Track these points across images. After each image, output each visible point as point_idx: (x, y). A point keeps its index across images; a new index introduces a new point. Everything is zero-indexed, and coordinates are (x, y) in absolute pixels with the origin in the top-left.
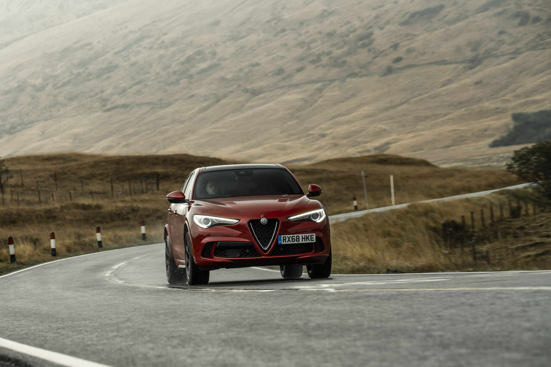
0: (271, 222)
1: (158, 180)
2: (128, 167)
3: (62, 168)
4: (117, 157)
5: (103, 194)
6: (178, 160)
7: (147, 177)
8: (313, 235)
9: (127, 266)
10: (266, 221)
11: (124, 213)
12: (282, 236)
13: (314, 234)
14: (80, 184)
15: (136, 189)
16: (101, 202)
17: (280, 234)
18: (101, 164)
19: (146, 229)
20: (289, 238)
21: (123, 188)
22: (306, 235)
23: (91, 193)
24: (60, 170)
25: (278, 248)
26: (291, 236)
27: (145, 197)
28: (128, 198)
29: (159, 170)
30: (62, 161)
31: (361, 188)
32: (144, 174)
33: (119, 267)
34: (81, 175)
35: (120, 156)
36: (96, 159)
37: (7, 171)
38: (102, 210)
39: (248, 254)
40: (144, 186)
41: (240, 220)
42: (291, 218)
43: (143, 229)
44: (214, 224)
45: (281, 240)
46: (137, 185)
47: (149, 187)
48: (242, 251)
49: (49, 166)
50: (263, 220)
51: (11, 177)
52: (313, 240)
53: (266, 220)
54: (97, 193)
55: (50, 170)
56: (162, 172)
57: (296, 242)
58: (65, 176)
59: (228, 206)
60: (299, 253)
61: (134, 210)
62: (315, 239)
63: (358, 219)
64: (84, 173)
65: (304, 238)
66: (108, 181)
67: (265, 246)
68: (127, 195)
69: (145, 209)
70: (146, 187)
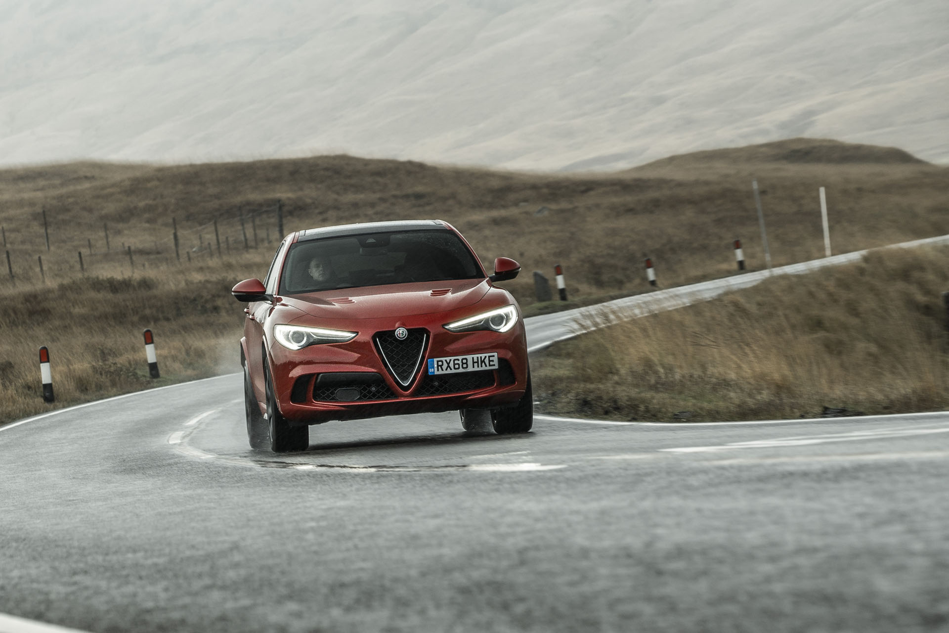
0: (416, 335)
1: (281, 218)
2: (212, 190)
3: (60, 198)
4: (185, 166)
5: (153, 254)
6: (326, 169)
7: (255, 211)
8: (494, 356)
9: (219, 418)
10: (404, 334)
11: (205, 293)
12: (435, 360)
13: (496, 354)
14: (102, 234)
15: (231, 240)
16: (151, 273)
17: (432, 356)
18: (149, 185)
20: (448, 364)
21: (200, 238)
22: (479, 356)
23: (129, 252)
24: (54, 202)
25: (428, 382)
26: (453, 358)
28: (213, 262)
29: (284, 193)
30: (57, 182)
31: (750, 218)
32: (248, 203)
33: (200, 423)
34: (104, 212)
35: (192, 166)
36: (138, 174)
38: (155, 292)
39: (374, 395)
40: (250, 233)
41: (357, 333)
42: (453, 326)
44: (311, 340)
45: (433, 368)
46: (231, 231)
47: (262, 234)
48: (365, 389)
49: (28, 192)
50: (401, 332)
52: (494, 365)
53: (406, 332)
54: (142, 252)
55: (32, 204)
56: (289, 199)
57: (461, 370)
58: (66, 216)
59: (337, 306)
60: (468, 389)
62: (496, 362)
63: (744, 292)
64: (111, 208)
65: (476, 362)
66: (166, 225)
67: (405, 379)
68: (211, 255)
70: (255, 235)
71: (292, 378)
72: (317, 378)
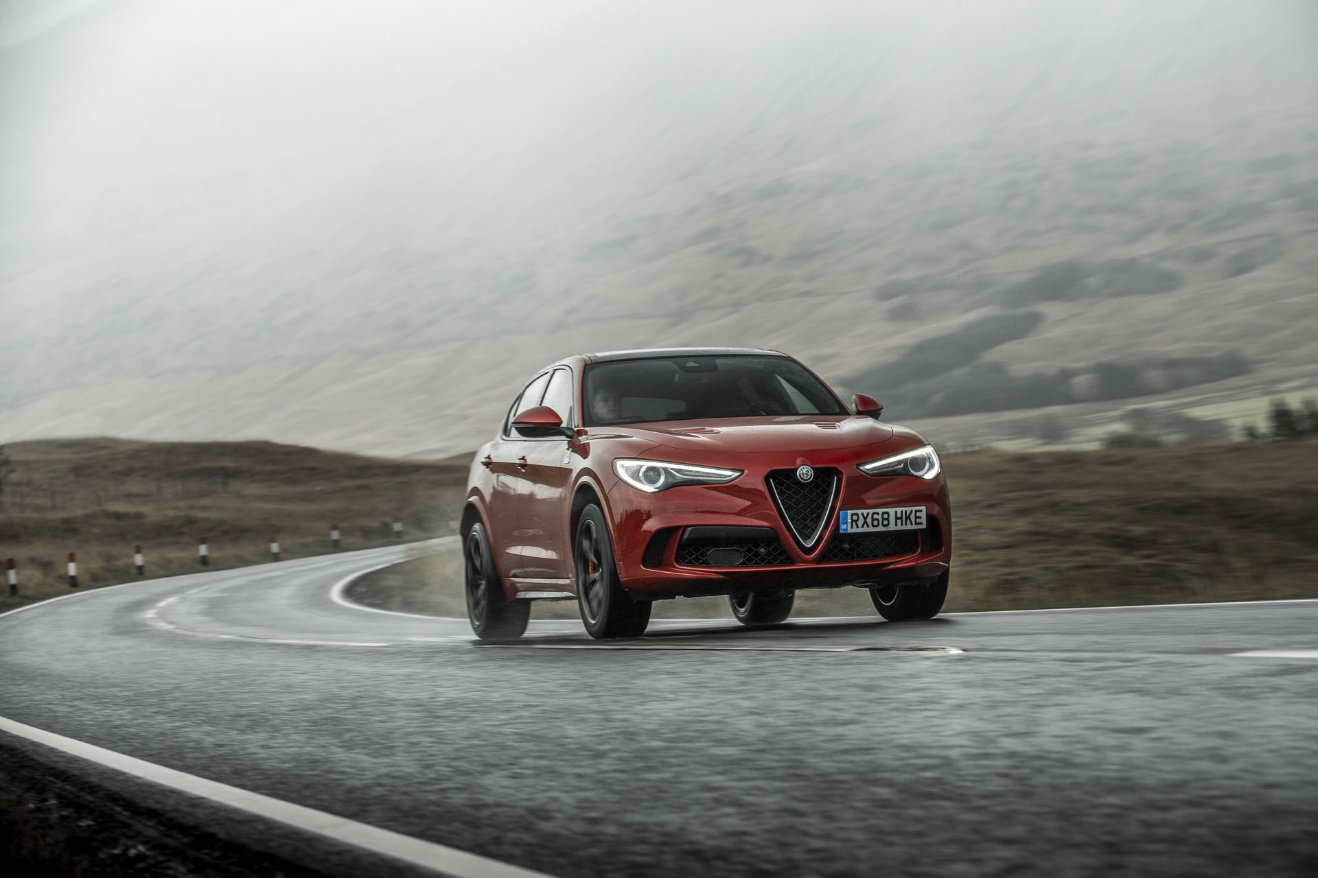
0: (824, 476)
8: (921, 511)
10: (810, 474)
12: (850, 512)
13: (924, 508)
17: (845, 507)
20: (865, 518)
22: (904, 509)
25: (840, 544)
26: (871, 511)
39: (763, 559)
41: (742, 471)
42: (868, 467)
44: (671, 480)
45: (846, 523)
48: (749, 551)
50: (804, 472)
52: (921, 523)
53: (811, 472)
57: (881, 528)
59: (702, 438)
60: (887, 555)
62: (924, 520)
65: (899, 518)
67: (808, 537)
71: (646, 531)
72: (683, 534)
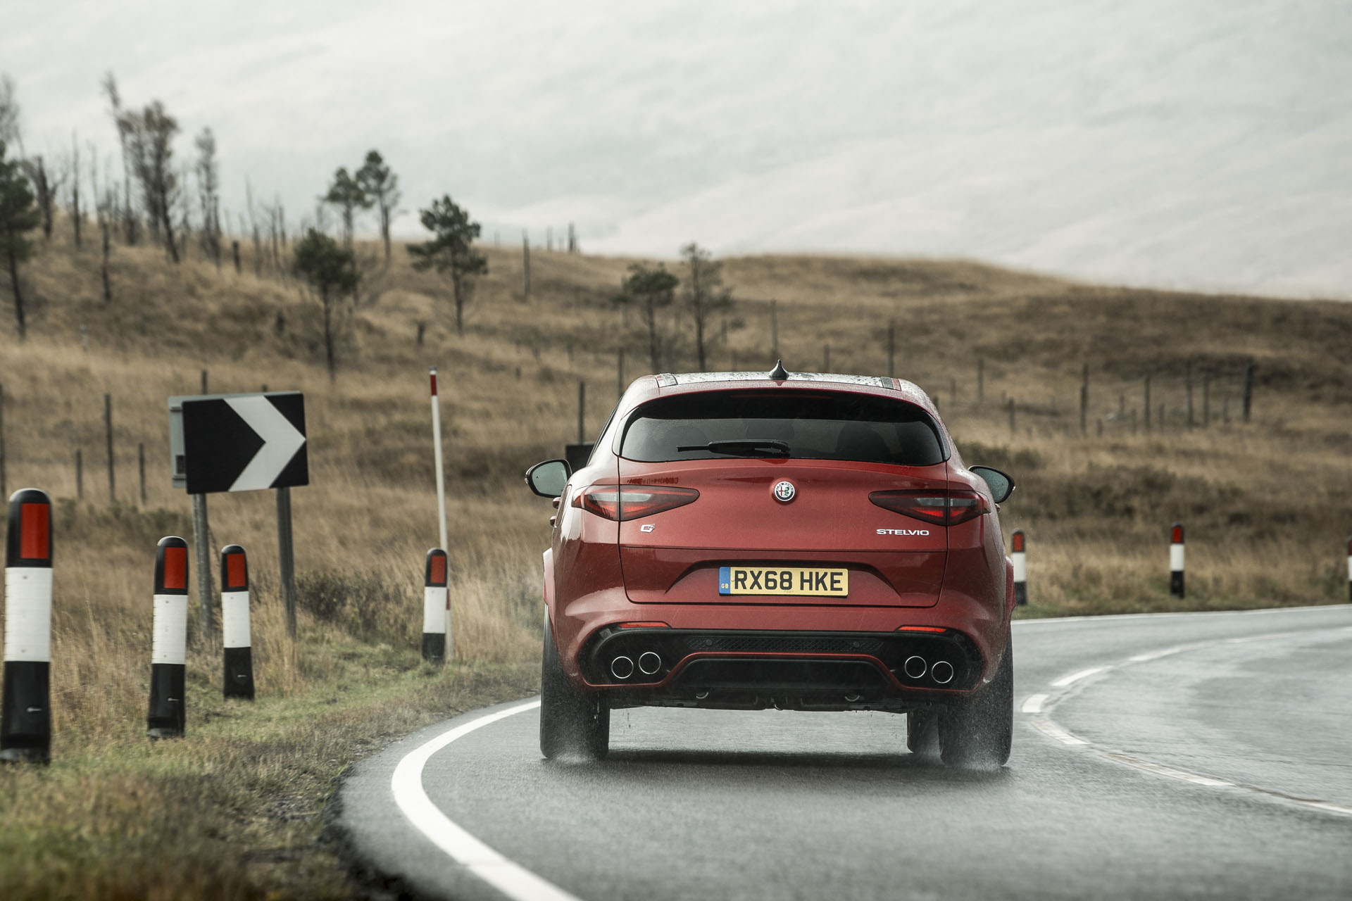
1: (1250, 385)
2: (1150, 330)
3: (919, 311)
4: (1115, 289)
5: (1050, 416)
9: (1105, 682)
11: (1117, 488)
14: (973, 373)
15: (1168, 409)
16: (1037, 444)
18: (1057, 310)
19: (1187, 555)
21: (1122, 400)
23: (1010, 408)
24: (909, 317)
27: (1197, 440)
28: (1135, 440)
29: (1259, 349)
30: (917, 287)
32: (1203, 358)
33: (1075, 685)
34: (981, 342)
35: (1125, 290)
36: (1041, 291)
37: (725, 304)
38: (1041, 473)
40: (1198, 402)
43: (1177, 557)
46: (1171, 397)
47: (1216, 406)
49: (872, 298)
51: (738, 325)
54: (1029, 409)
55: (875, 315)
56: (1266, 359)
58: (923, 340)
61: (1154, 484)
64: (992, 336)
66: (1072, 373)
68: (1134, 429)
69: (1193, 484)
70: (1206, 407)
